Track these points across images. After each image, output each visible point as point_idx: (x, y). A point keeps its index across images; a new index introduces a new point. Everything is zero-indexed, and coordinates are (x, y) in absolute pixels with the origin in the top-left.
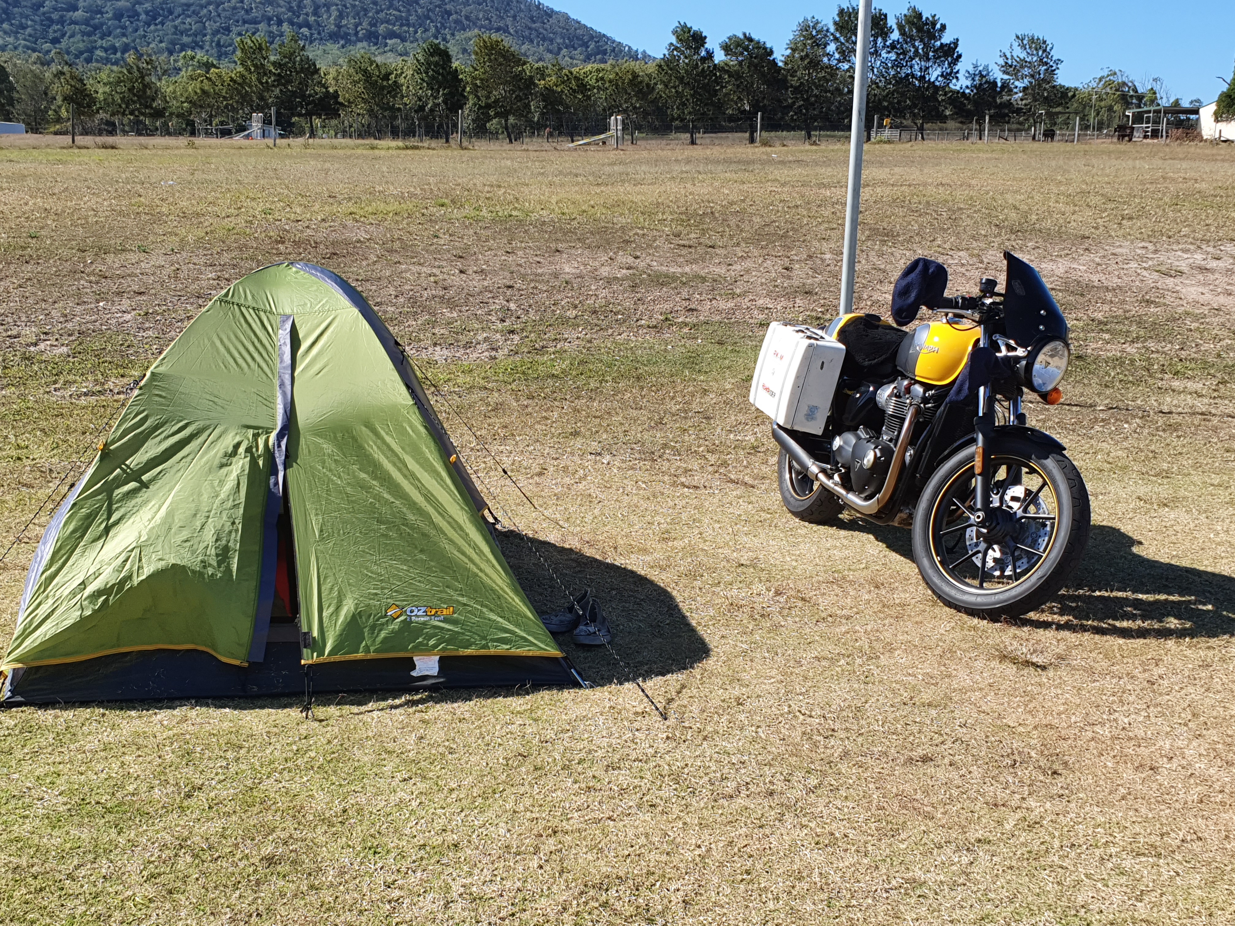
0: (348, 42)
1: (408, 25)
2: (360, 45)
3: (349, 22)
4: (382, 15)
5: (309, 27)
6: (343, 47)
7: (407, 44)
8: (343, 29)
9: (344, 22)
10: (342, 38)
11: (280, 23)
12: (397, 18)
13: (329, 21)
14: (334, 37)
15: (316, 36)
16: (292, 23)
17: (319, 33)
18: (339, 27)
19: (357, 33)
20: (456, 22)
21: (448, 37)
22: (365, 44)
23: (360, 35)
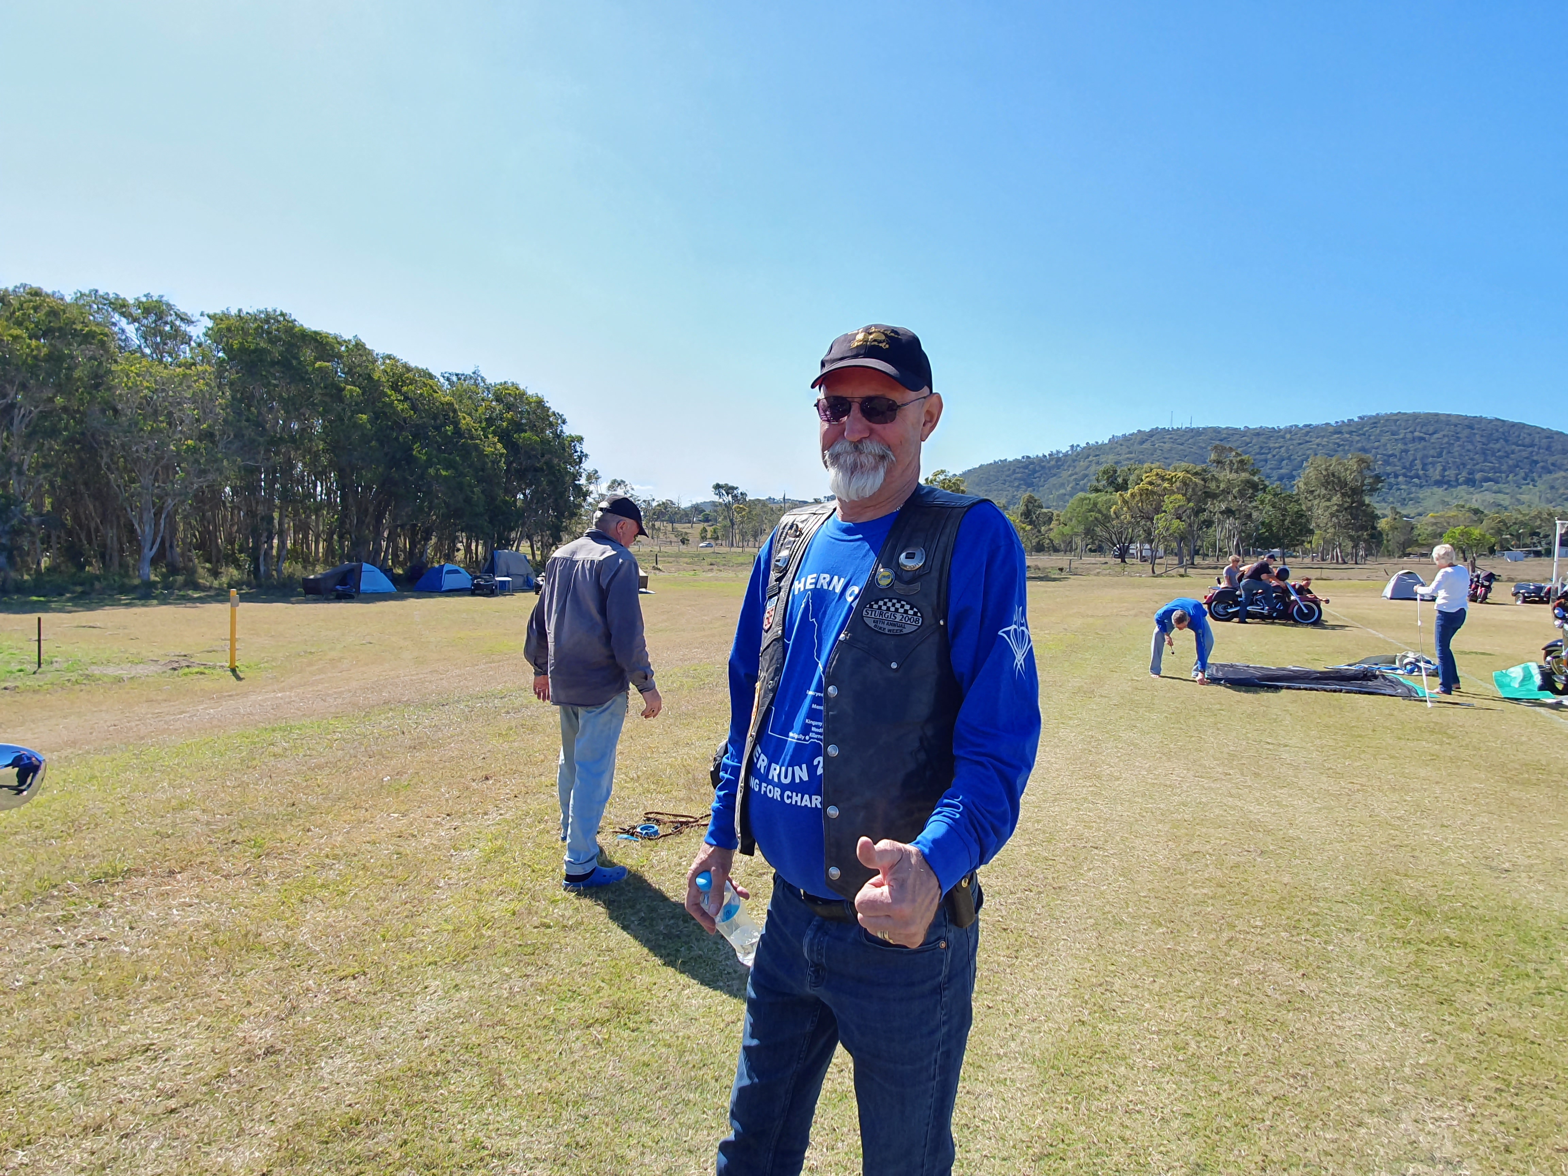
0: (1450, 486)
1: (1500, 472)
2: (1459, 487)
3: (1451, 473)
4: (1478, 467)
5: (1418, 477)
6: (1446, 489)
7: (1500, 485)
8: (1447, 478)
9: (1446, 473)
10: (1445, 483)
11: (1396, 476)
12: (1493, 468)
13: (1435, 473)
14: (1438, 483)
15: (1424, 483)
16: (1405, 475)
17: (1427, 481)
18: (1443, 476)
19: (1457, 480)
20: (1543, 468)
21: (1536, 478)
22: (1464, 487)
23: (1460, 481)
